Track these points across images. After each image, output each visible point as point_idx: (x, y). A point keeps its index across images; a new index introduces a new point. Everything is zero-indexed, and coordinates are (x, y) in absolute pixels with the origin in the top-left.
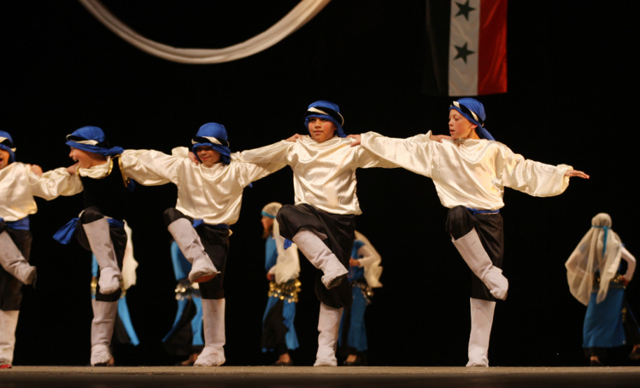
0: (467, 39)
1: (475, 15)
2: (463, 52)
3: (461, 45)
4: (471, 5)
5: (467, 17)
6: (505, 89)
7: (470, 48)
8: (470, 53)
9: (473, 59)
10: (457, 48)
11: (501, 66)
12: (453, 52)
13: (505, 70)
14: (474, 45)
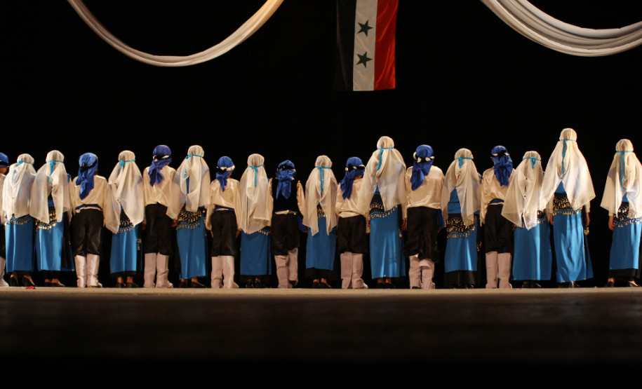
0: (367, 50)
1: (372, 32)
2: (364, 59)
3: (362, 54)
4: (369, 25)
5: (366, 33)
6: (394, 87)
7: (368, 56)
8: (369, 59)
9: (371, 65)
10: (359, 56)
11: (391, 69)
12: (356, 59)
13: (394, 72)
14: (371, 54)
